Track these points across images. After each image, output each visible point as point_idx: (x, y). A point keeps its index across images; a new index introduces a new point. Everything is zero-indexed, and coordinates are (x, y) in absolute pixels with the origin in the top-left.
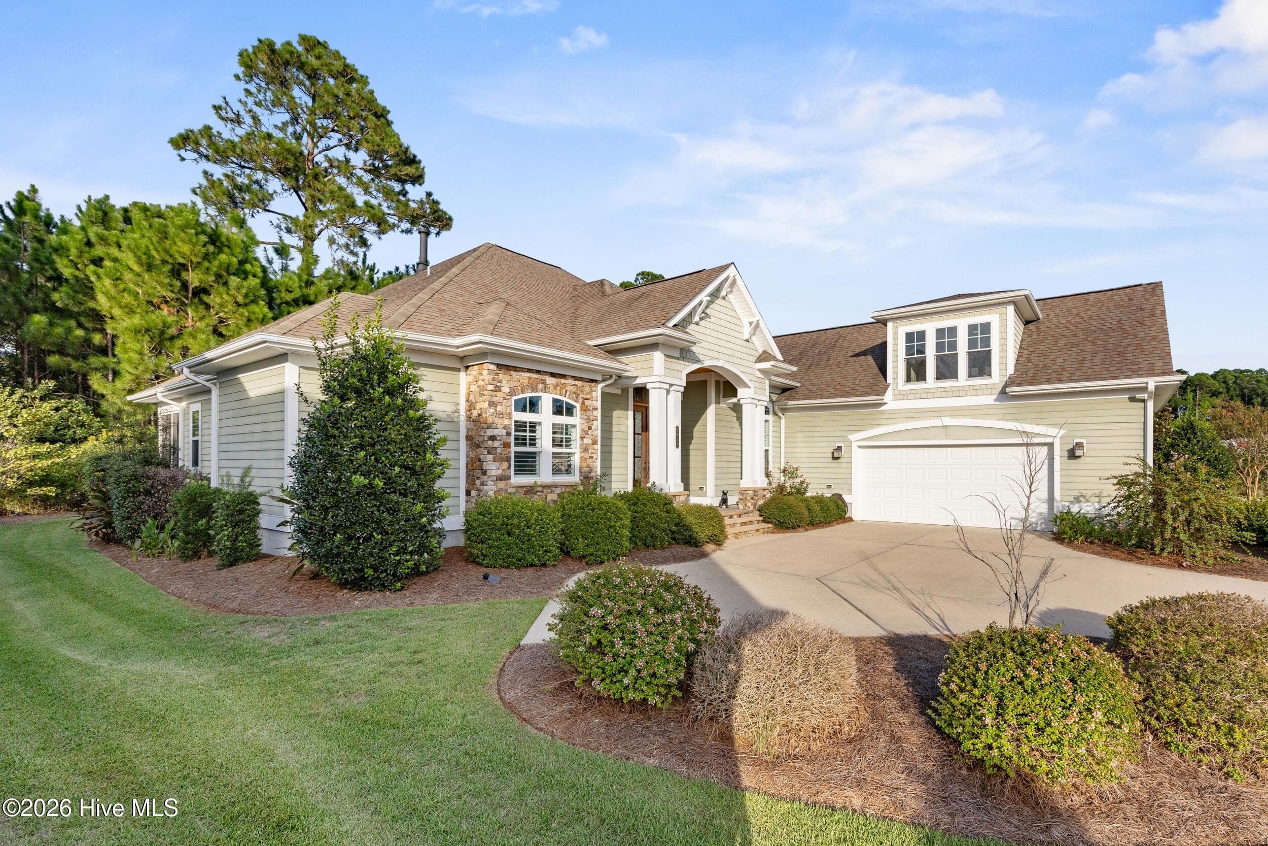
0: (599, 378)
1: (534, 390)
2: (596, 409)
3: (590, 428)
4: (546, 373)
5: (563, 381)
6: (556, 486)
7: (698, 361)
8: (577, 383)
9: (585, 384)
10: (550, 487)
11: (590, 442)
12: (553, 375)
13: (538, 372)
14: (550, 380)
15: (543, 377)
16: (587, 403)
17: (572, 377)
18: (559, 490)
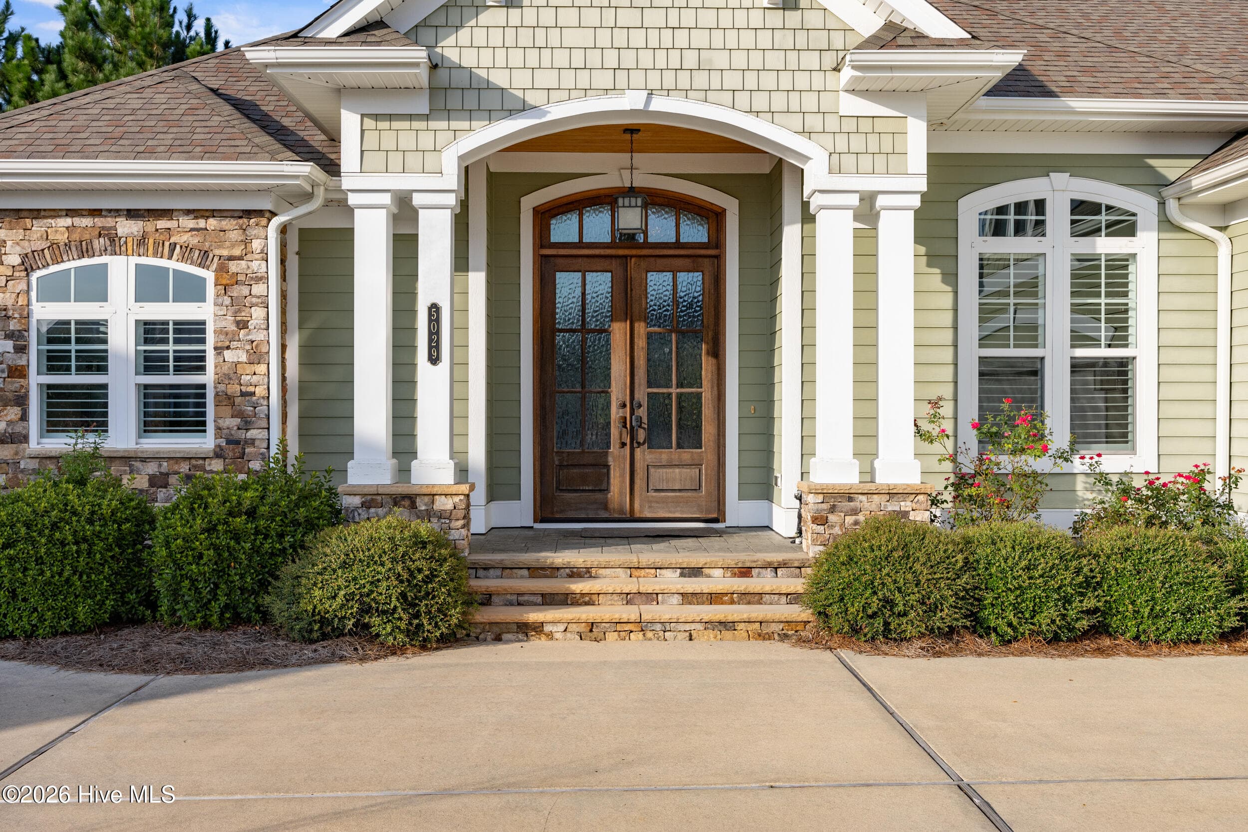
0: (265, 204)
1: (85, 251)
2: (263, 279)
3: (242, 325)
4: (116, 212)
5: (162, 224)
6: (144, 460)
7: (524, 108)
8: (202, 223)
9: (226, 224)
10: (127, 459)
11: (244, 358)
12: (132, 214)
13: (95, 213)
14: (126, 228)
15: (109, 222)
16: (233, 267)
17: (188, 212)
18: (152, 468)
